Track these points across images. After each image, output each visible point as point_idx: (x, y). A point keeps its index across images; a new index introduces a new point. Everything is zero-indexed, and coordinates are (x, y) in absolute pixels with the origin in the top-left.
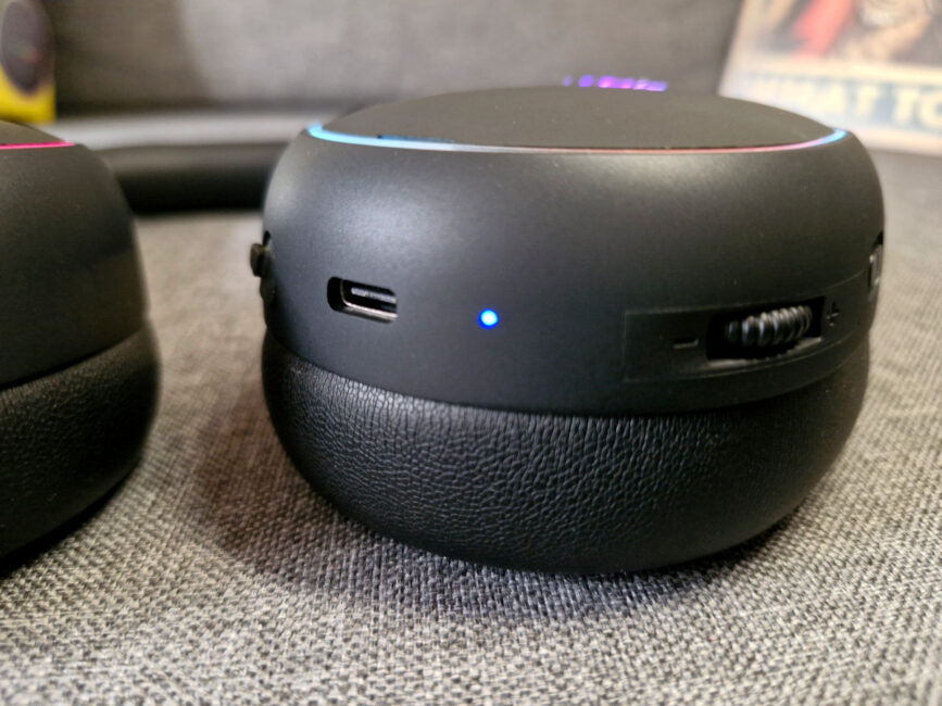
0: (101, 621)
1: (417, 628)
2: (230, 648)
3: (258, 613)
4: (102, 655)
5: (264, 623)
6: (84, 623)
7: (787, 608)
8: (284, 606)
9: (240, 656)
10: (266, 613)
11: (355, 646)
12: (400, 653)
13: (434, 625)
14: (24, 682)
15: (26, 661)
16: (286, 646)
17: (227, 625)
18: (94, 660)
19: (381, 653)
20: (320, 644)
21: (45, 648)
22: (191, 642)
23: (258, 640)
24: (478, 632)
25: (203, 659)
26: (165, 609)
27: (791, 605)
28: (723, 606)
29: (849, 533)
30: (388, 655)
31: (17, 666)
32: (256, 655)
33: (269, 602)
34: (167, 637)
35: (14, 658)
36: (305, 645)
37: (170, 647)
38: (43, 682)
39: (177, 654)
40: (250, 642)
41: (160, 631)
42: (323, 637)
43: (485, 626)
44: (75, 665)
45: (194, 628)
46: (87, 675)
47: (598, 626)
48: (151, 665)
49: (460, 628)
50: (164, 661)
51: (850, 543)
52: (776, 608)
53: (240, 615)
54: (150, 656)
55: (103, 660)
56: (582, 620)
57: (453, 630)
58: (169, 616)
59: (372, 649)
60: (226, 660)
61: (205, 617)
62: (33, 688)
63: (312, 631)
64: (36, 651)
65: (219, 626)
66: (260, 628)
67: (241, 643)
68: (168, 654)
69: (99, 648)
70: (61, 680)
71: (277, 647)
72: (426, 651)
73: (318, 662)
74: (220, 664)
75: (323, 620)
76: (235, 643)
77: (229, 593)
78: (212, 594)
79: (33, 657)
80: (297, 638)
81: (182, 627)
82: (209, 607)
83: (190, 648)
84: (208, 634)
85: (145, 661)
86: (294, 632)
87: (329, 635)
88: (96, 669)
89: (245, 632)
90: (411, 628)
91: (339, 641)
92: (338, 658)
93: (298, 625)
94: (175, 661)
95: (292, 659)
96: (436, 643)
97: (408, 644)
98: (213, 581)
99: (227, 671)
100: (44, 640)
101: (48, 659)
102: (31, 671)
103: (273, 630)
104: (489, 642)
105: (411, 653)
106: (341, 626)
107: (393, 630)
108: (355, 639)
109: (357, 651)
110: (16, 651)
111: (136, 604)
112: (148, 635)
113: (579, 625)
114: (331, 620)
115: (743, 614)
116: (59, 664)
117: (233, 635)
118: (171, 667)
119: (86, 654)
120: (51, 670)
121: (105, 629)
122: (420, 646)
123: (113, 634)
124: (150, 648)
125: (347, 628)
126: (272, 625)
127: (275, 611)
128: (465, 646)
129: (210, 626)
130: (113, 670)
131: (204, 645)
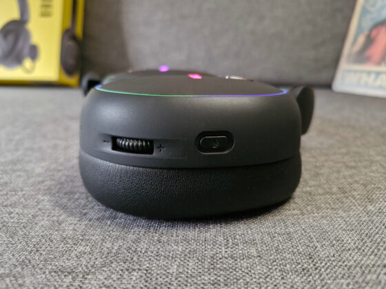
0: (89, 265)
1: (203, 277)
2: (134, 278)
3: (144, 267)
4: (89, 277)
5: (147, 270)
6: (83, 266)
7: (348, 281)
8: (154, 265)
9: (138, 281)
10: (148, 267)
11: (179, 281)
12: (196, 286)
13: (209, 277)
14: (62, 284)
15: (63, 277)
16: (154, 279)
17: (134, 270)
18: (86, 278)
19: (189, 285)
20: (167, 279)
21: (69, 273)
22: (121, 275)
23: (144, 276)
24: (225, 280)
25: (124, 281)
26: (112, 263)
27: (349, 280)
28: (321, 278)
29: (376, 255)
30: (191, 286)
31: (60, 278)
32: (143, 281)
33: (149, 263)
34: (112, 273)
35: (59, 275)
36: (161, 279)
37: (113, 276)
38: (68, 284)
39: (115, 279)
40: (141, 277)
41: (110, 270)
42: (167, 277)
43: (228, 278)
44: (80, 279)
45: (122, 270)
46: (83, 283)
47: (271, 282)
48: (106, 282)
49: (219, 278)
50: (110, 281)
51: (376, 258)
52: (343, 281)
53: (138, 267)
54: (106, 279)
55: (89, 279)
56: (265, 279)
57: (216, 279)
58: (113, 265)
59: (185, 283)
60: (132, 282)
61: (126, 266)
62: (65, 286)
63: (164, 274)
64: (66, 273)
65: (131, 270)
66: (145, 272)
67: (138, 277)
68: (112, 278)
69: (88, 275)
70: (74, 284)
71: (151, 279)
72: (206, 285)
73: (166, 286)
74: (129, 284)
75: (168, 271)
76: (136, 276)
77: (135, 259)
78: (129, 259)
79: (65, 276)
80: (158, 277)
81: (118, 269)
82: (127, 263)
83: (119, 277)
84: (127, 273)
85: (104, 280)
86: (158, 274)
87: (170, 277)
88: (87, 282)
89: (140, 273)
90: (200, 277)
91: (173, 279)
92: (172, 285)
93: (159, 272)
94: (114, 281)
95: (156, 284)
96: (209, 283)
97: (199, 282)
98: (129, 254)
99: (133, 286)
100: (69, 270)
101: (70, 277)
102: (64, 280)
103: (150, 273)
104: (229, 284)
105: (199, 285)
106: (175, 274)
107: (194, 277)
108: (179, 279)
109: (180, 283)
110: (60, 273)
111: (101, 260)
112: (106, 271)
113: (264, 281)
114: (171, 271)
115: (329, 282)
116: (74, 279)
117: (135, 274)
118: (113, 283)
119: (83, 276)
120: (71, 280)
121: (90, 268)
122: (203, 283)
123: (93, 270)
124: (106, 276)
125: (177, 274)
126: (149, 271)
127: (151, 266)
128: (220, 285)
129: (128, 270)
130: (93, 282)
131: (125, 276)
